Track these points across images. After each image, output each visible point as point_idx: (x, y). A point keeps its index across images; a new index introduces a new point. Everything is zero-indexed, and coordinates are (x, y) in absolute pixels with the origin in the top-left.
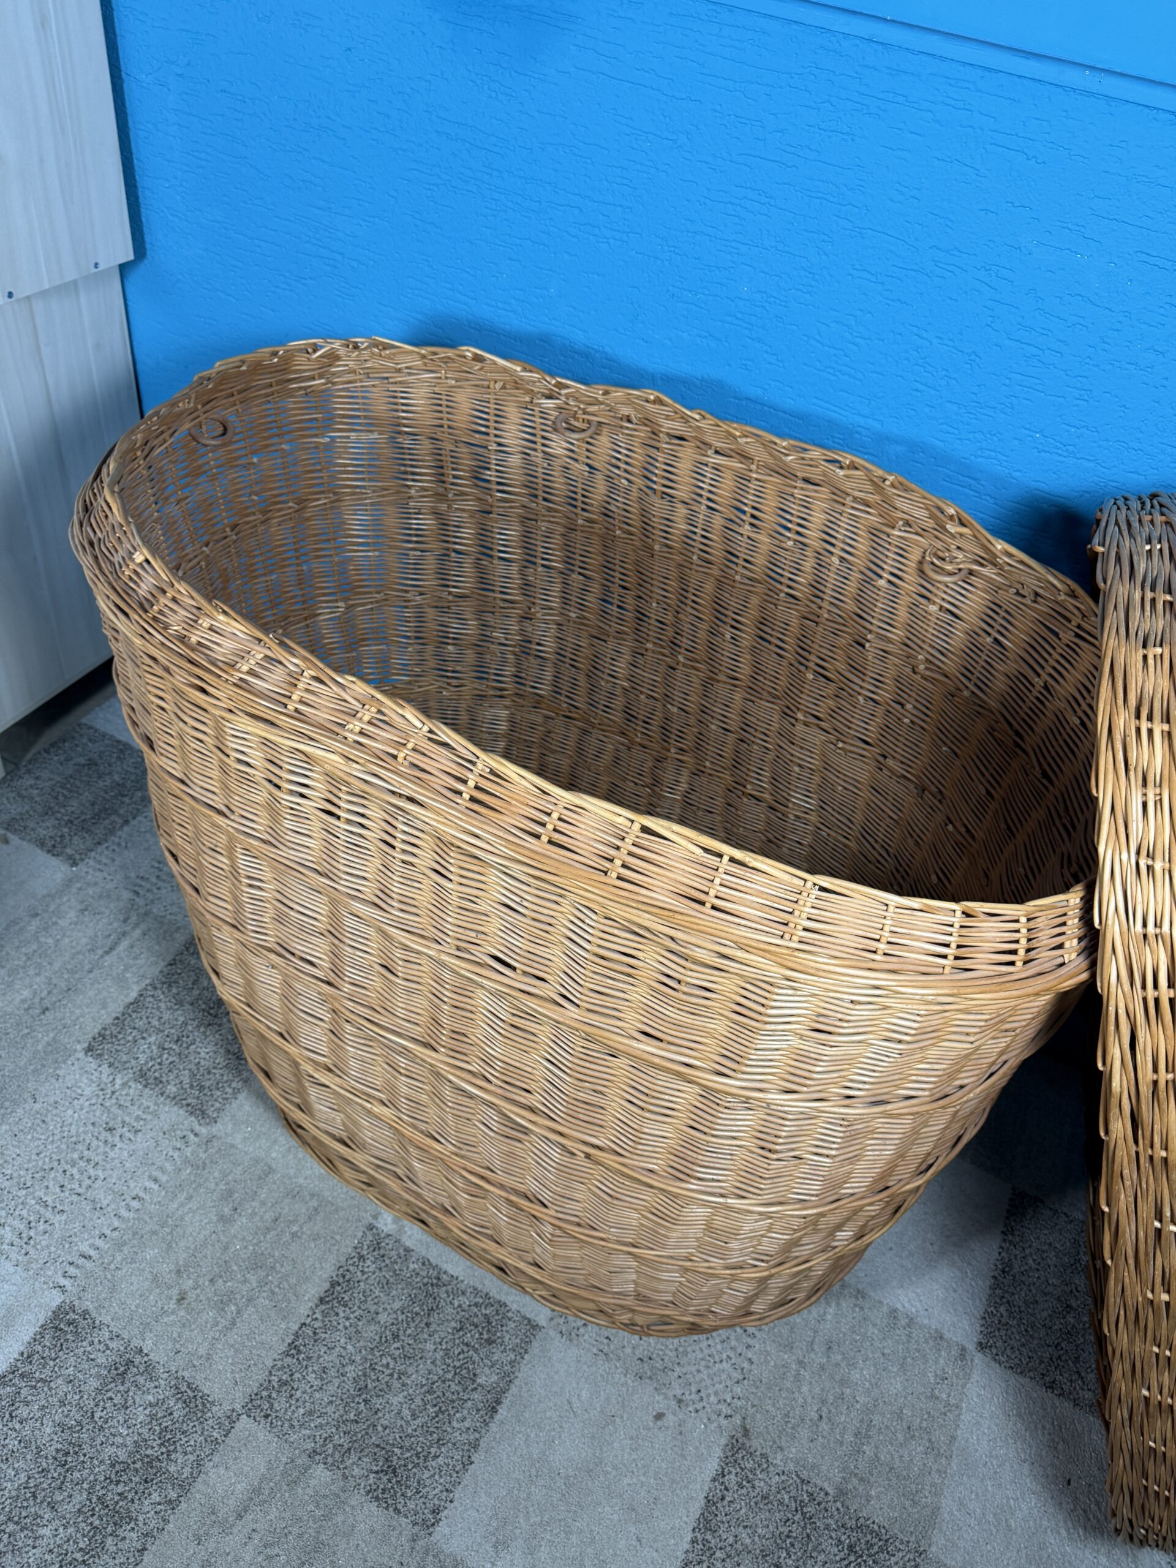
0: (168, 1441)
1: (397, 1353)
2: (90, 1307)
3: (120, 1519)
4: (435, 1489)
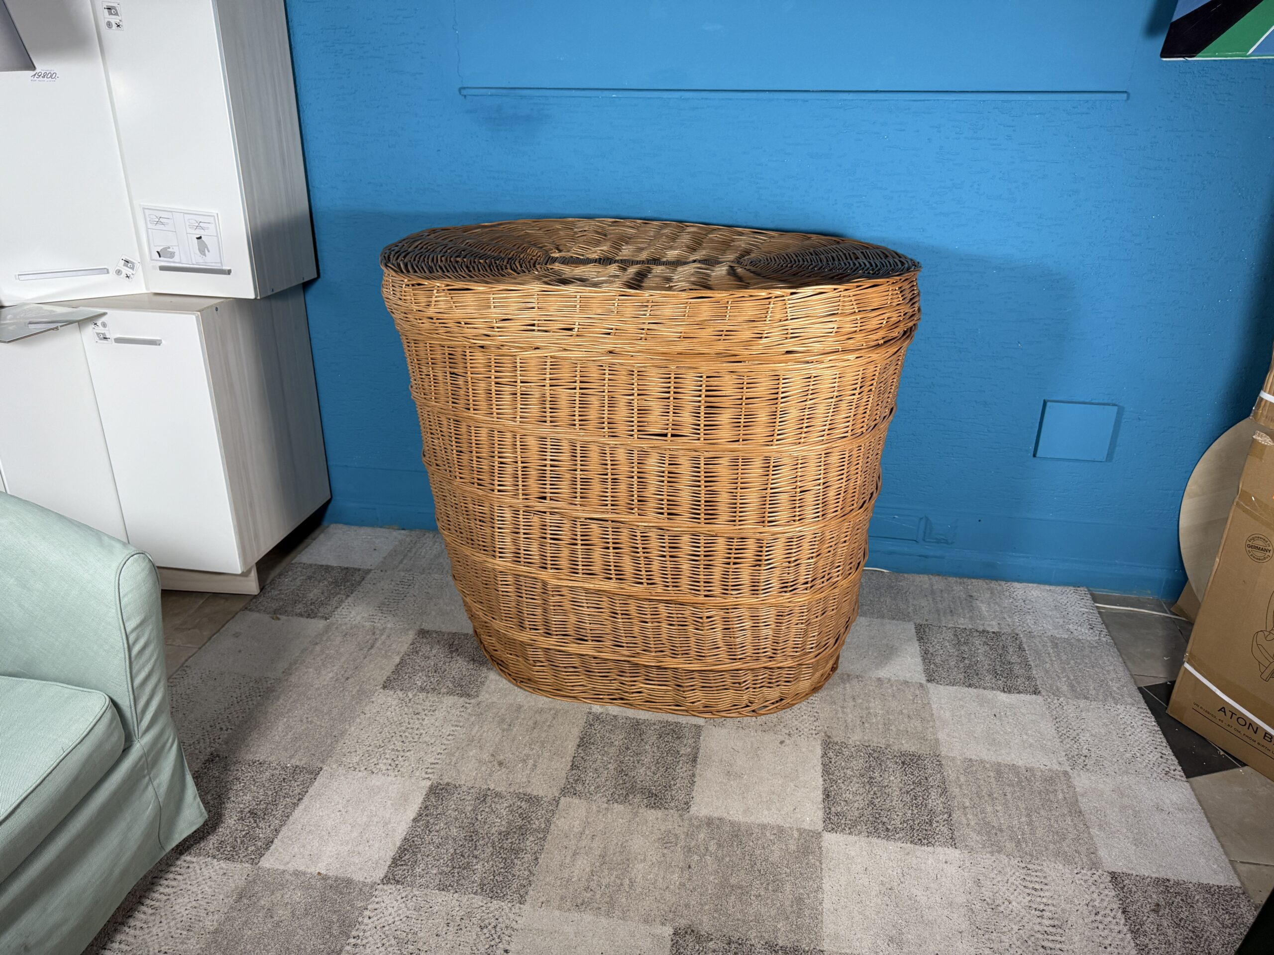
0: (525, 817)
2: (450, 781)
3: (516, 852)
4: (681, 796)
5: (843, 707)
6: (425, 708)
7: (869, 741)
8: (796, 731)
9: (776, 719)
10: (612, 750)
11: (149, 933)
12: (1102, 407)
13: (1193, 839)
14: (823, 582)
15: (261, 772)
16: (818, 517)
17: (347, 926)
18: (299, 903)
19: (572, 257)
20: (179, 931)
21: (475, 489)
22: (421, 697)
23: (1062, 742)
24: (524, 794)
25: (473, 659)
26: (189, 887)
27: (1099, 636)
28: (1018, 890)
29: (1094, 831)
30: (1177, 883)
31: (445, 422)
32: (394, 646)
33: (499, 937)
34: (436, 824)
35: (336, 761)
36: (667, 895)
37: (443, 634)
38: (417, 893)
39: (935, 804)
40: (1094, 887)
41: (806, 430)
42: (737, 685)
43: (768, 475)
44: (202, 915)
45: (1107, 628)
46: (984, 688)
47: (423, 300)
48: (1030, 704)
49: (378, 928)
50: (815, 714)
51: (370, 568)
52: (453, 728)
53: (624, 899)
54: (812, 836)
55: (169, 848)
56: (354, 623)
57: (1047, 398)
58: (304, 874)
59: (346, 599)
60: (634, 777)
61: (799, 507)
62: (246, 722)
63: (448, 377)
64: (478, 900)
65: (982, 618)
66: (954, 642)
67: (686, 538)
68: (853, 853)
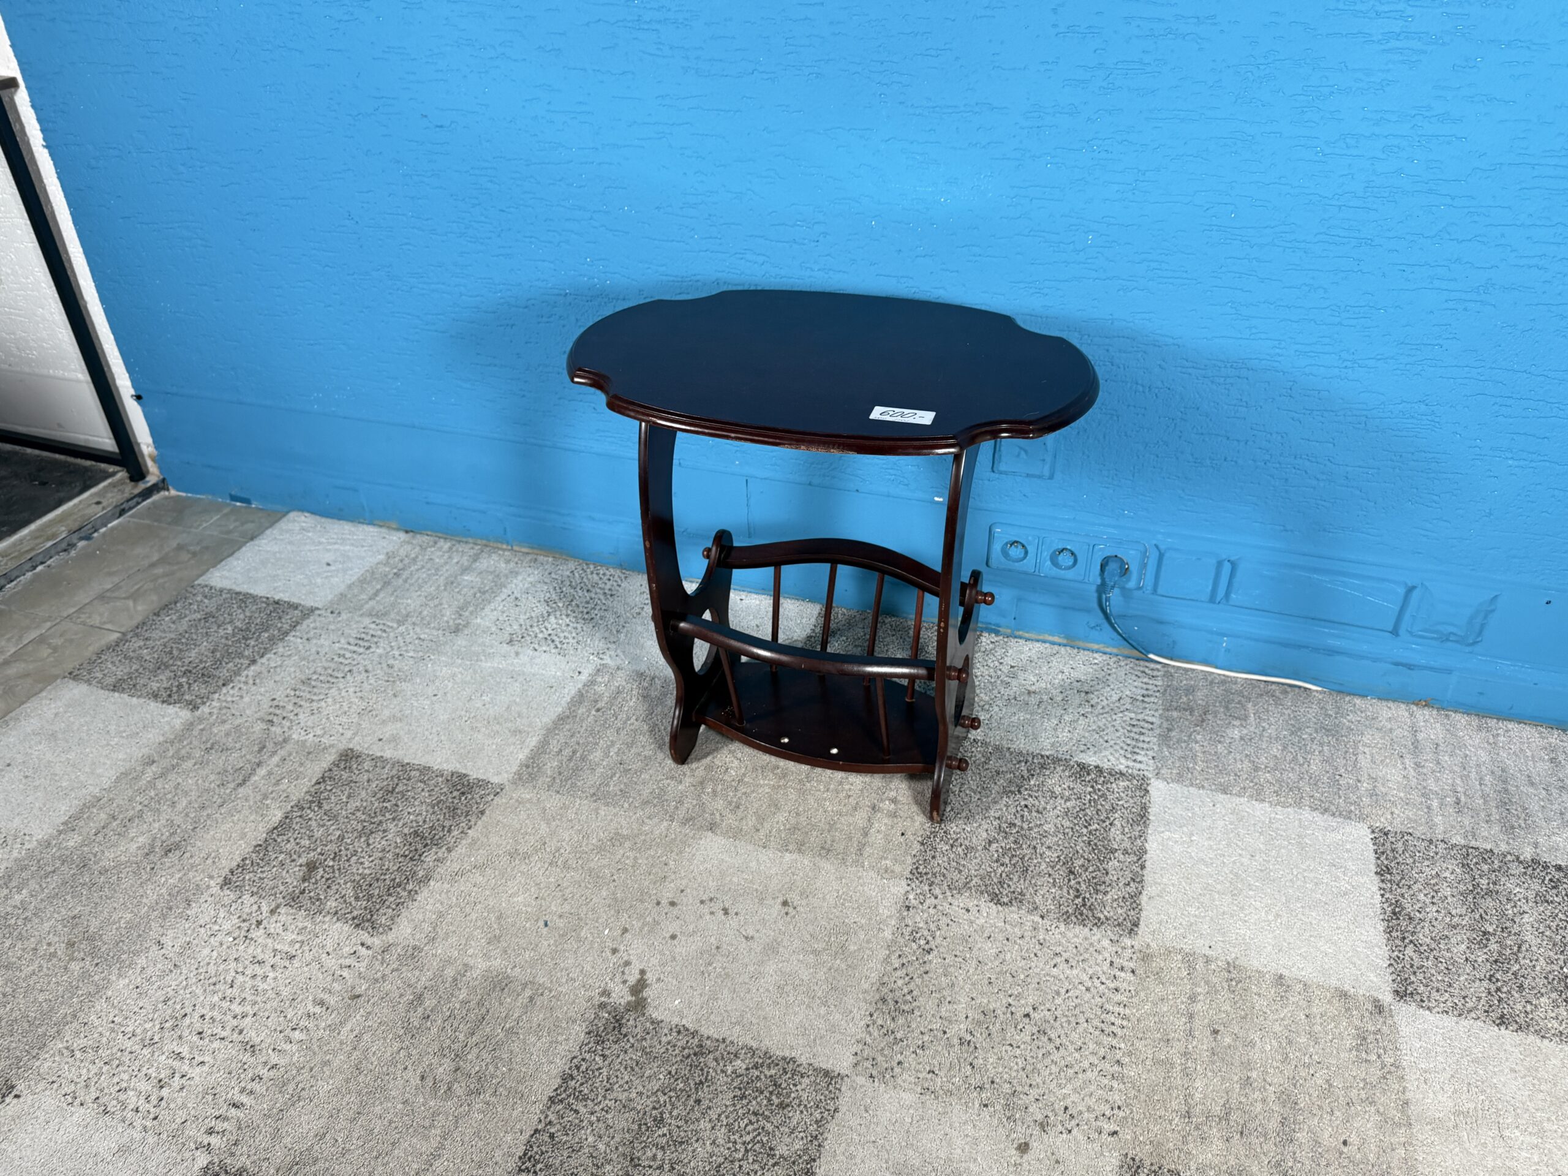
6: (279, 947)
8: (1062, 1118)
32: (285, 783)
35: (49, 1072)
37: (385, 761)
51: (316, 605)
52: (312, 1010)
56: (237, 722)
59: (248, 666)
65: (1530, 824)
66: (1462, 887)
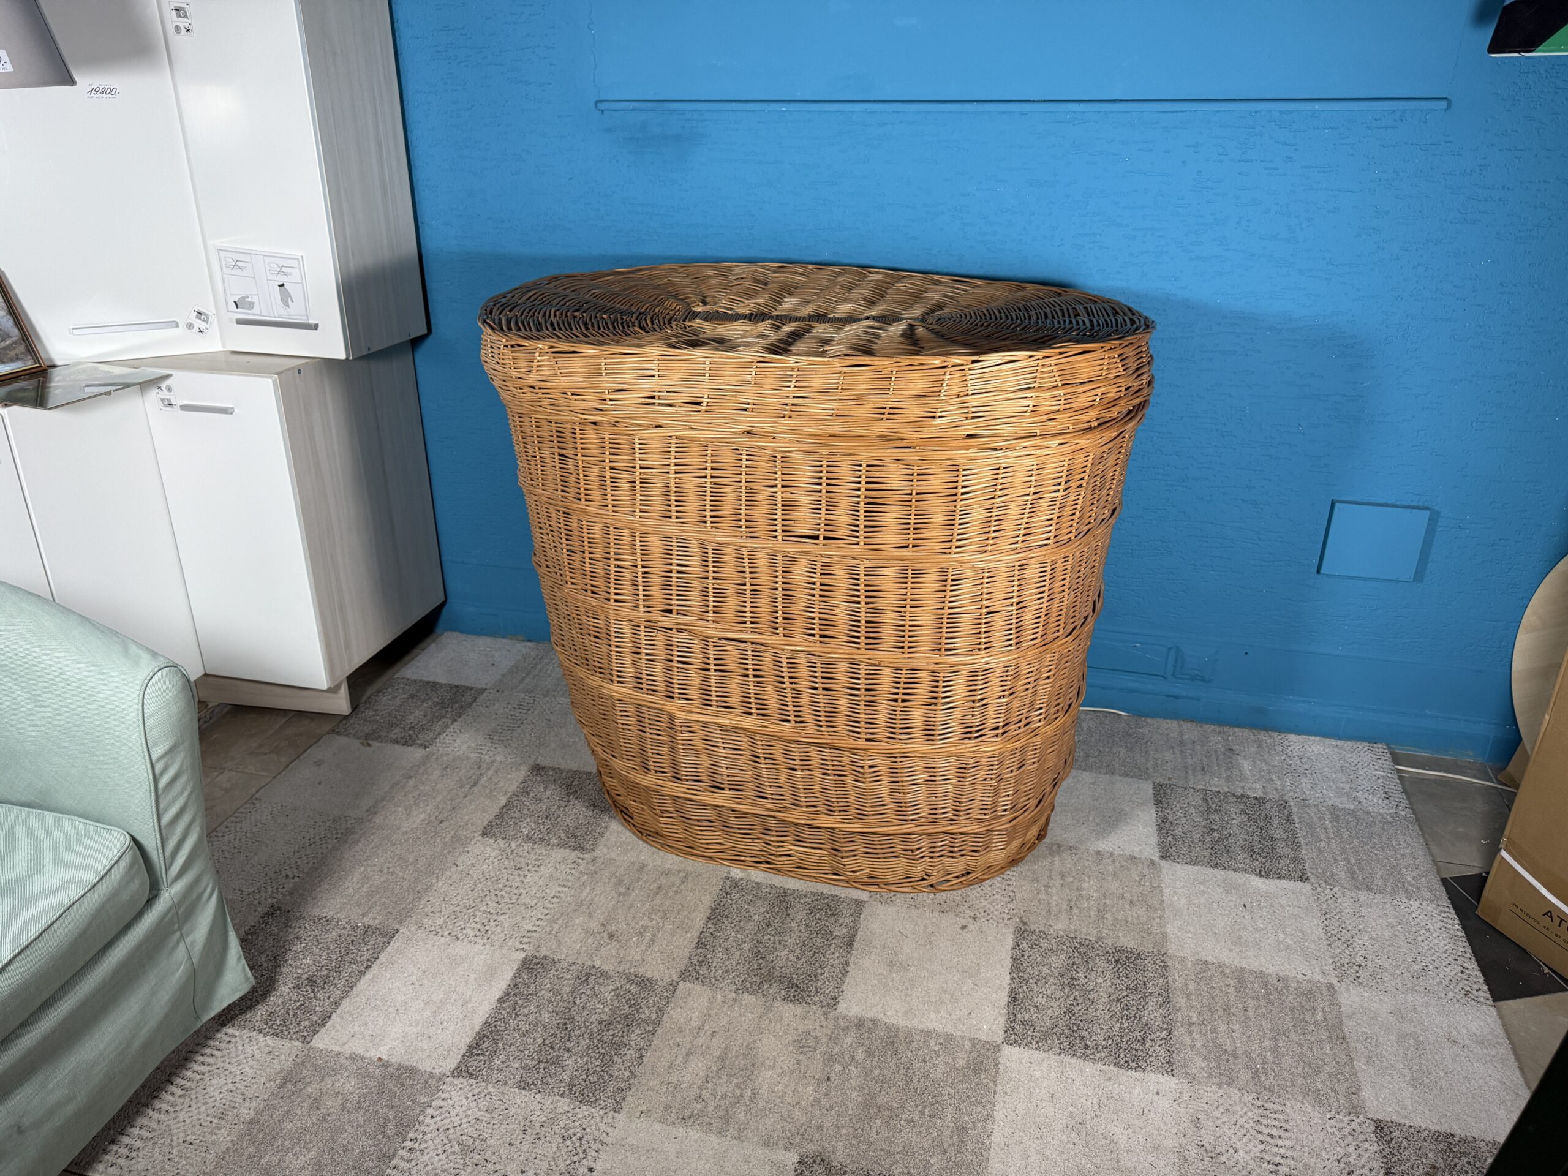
0: (633, 1004)
1: (773, 932)
2: (548, 954)
3: (617, 1047)
4: (829, 989)
5: (1048, 886)
6: (529, 862)
7: (1076, 931)
8: (983, 914)
9: (960, 897)
10: (750, 927)
11: (174, 1119)
12: (1410, 510)
13: (1493, 1083)
14: (1019, 728)
15: (327, 931)
16: (1011, 645)
17: (405, 1125)
18: (352, 1093)
19: (717, 311)
20: (209, 1119)
21: (588, 598)
22: (526, 848)
23: (1330, 945)
24: (636, 976)
25: (594, 805)
26: (228, 1066)
27: (1397, 808)
28: (1248, 1135)
29: (1360, 1065)
30: (1464, 1141)
31: (554, 515)
32: (501, 784)
33: (584, 1152)
34: (525, 1007)
35: (417, 922)
36: (797, 1112)
37: (561, 771)
38: (493, 1090)
39: (1152, 1017)
40: (1350, 1138)
41: (994, 535)
42: (909, 853)
43: (945, 591)
44: (237, 1100)
45: (1408, 798)
46: (1235, 870)
47: (523, 364)
48: (1293, 893)
49: (441, 1130)
50: (1011, 894)
51: (484, 687)
52: (560, 889)
53: (742, 1115)
54: (988, 1050)
55: (207, 1017)
56: (458, 753)
57: (1336, 498)
58: (362, 1058)
59: (452, 723)
60: (772, 961)
61: (985, 632)
62: (317, 869)
63: (557, 460)
64: (564, 1104)
65: (1242, 778)
66: (1201, 809)
67: (843, 667)
68: (1038, 1074)
